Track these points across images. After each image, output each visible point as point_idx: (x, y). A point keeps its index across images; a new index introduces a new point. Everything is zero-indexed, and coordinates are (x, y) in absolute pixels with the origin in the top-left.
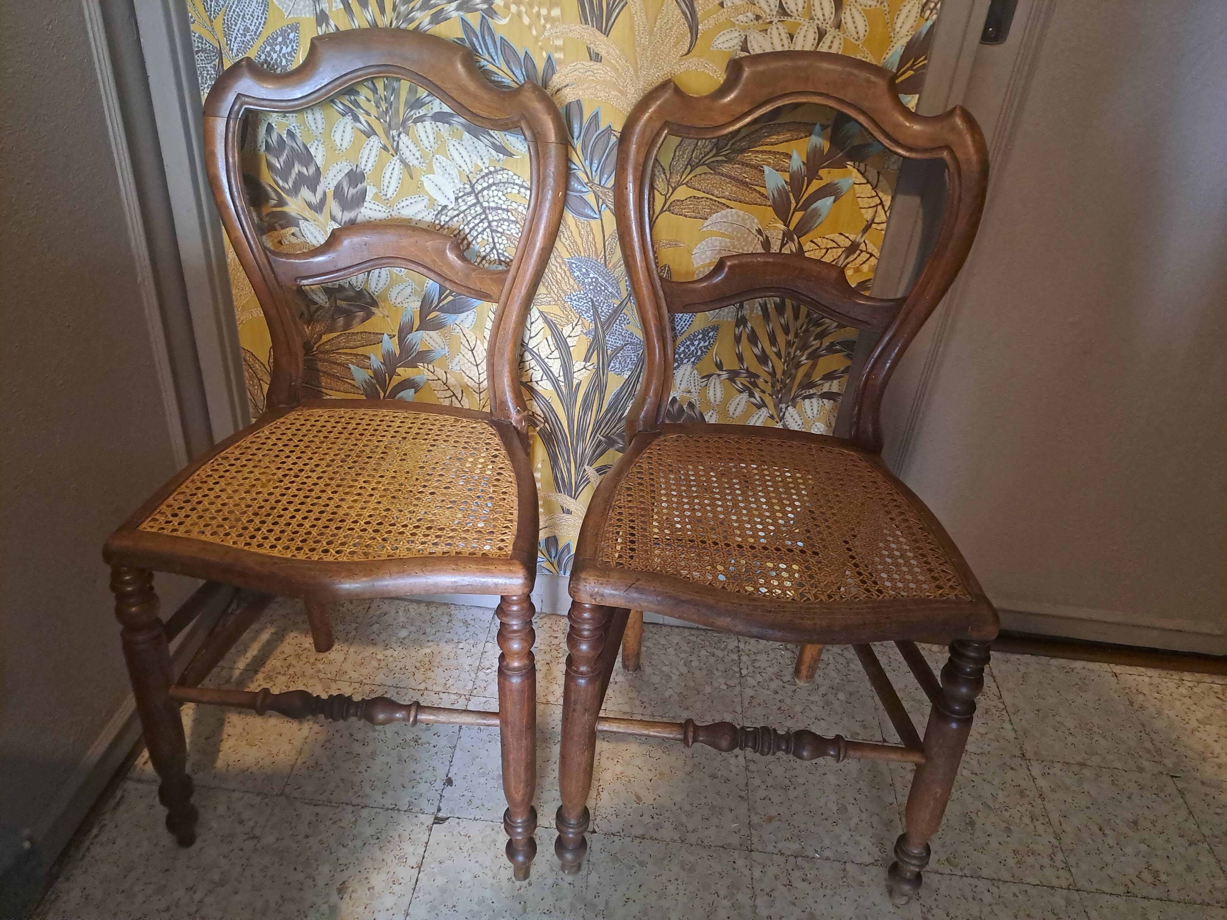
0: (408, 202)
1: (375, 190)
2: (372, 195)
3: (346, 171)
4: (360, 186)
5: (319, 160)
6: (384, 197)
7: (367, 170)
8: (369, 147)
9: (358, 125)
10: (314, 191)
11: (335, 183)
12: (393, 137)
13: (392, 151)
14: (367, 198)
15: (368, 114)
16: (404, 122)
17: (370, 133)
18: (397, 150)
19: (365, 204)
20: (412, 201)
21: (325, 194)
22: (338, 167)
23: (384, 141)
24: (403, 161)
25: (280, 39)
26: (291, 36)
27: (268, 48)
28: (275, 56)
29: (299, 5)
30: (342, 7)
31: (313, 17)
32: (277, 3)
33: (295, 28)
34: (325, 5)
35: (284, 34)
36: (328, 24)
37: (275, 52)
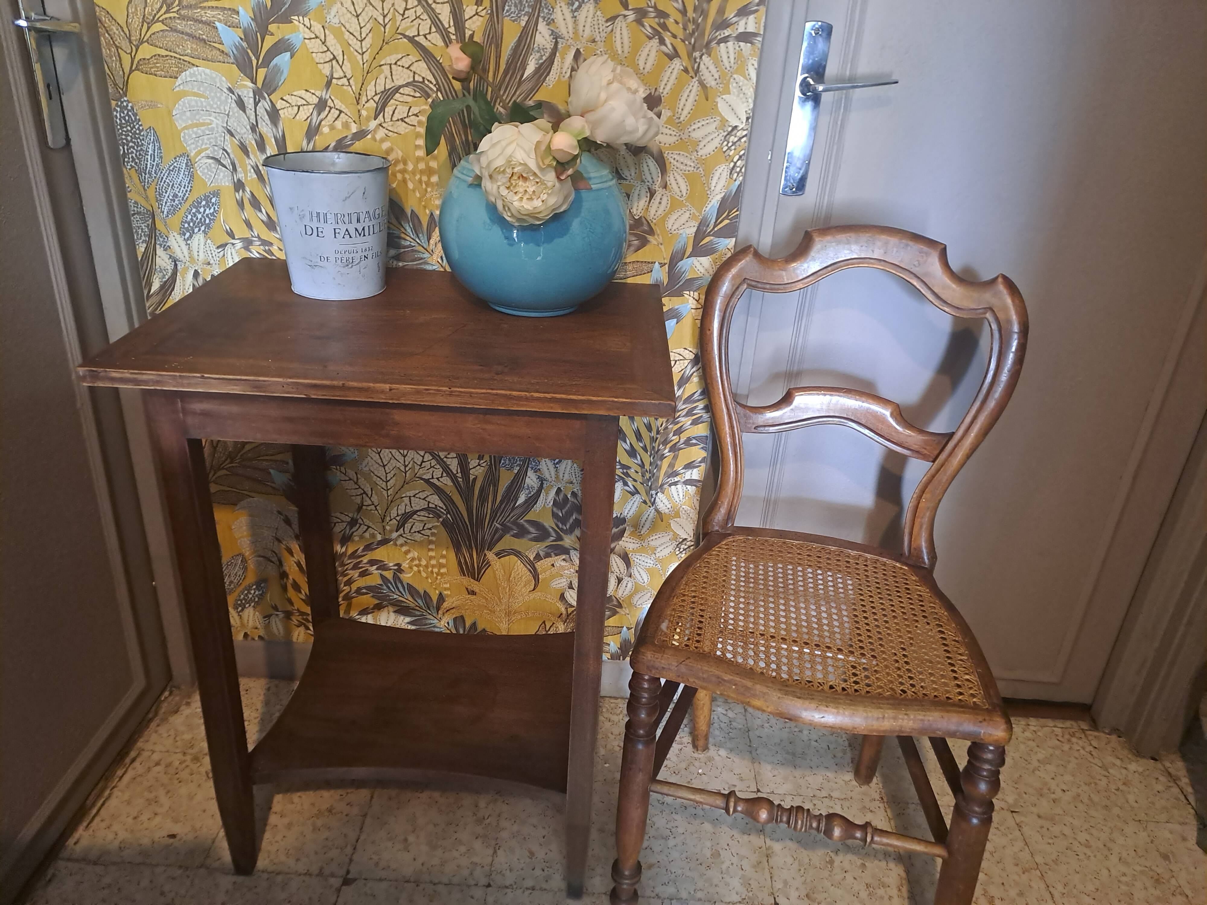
25: (204, 203)
26: (213, 200)
27: (194, 210)
28: (200, 216)
29: (219, 175)
30: (256, 176)
31: (231, 186)
32: (201, 174)
33: (216, 194)
34: (241, 175)
35: (207, 198)
36: (244, 190)
37: (200, 213)
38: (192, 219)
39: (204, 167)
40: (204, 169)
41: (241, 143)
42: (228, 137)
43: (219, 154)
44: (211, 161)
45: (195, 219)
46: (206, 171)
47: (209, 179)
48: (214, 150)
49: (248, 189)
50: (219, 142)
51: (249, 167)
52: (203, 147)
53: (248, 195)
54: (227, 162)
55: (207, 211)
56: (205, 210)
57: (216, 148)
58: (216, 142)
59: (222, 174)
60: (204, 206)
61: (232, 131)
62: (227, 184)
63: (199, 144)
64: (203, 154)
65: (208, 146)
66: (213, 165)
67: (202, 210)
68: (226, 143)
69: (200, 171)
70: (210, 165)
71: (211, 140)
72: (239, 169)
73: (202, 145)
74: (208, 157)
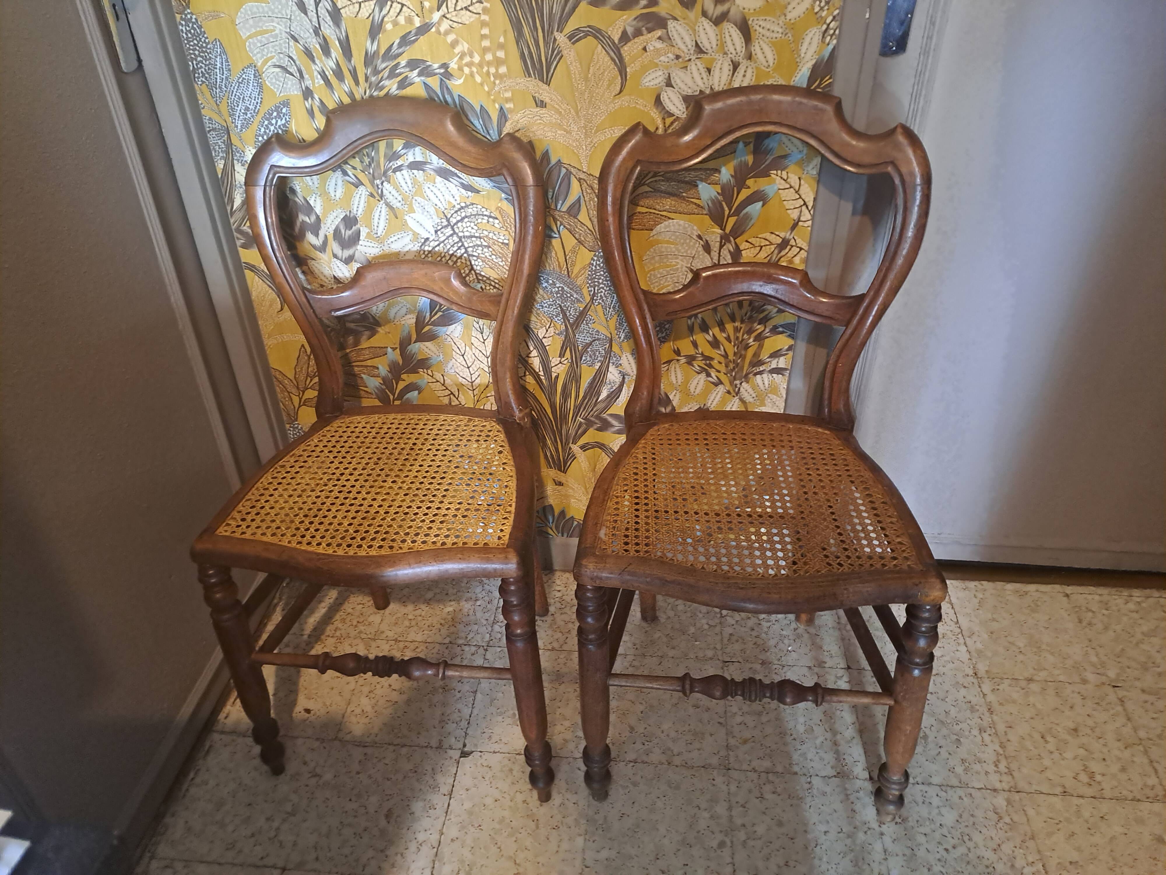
0: (396, 238)
1: (367, 230)
2: (365, 235)
3: (342, 217)
4: (354, 228)
5: (318, 210)
6: (375, 236)
7: (359, 213)
8: (358, 196)
9: (347, 178)
10: (317, 235)
11: (334, 227)
12: (377, 186)
13: (378, 198)
14: (361, 238)
15: (354, 168)
16: (385, 172)
17: (358, 184)
18: (382, 196)
19: (361, 243)
20: (399, 236)
21: (326, 236)
22: (335, 214)
23: (370, 189)
24: (387, 204)
25: (275, 114)
26: (284, 110)
27: (266, 122)
28: (272, 128)
29: (287, 84)
30: (323, 82)
31: (300, 93)
32: (269, 85)
33: (286, 103)
34: (308, 83)
35: (278, 109)
36: (313, 98)
37: (272, 125)
38: (265, 132)
39: (271, 76)
40: (272, 79)
41: (306, 48)
42: (292, 43)
43: (285, 62)
44: (278, 70)
45: (268, 131)
46: (274, 81)
47: (278, 89)
48: (280, 58)
49: (316, 96)
50: (284, 49)
51: (316, 73)
52: (269, 55)
53: (317, 103)
54: (293, 69)
55: (279, 123)
56: (277, 122)
57: (281, 55)
58: (281, 50)
59: (290, 83)
60: (276, 118)
61: (296, 36)
62: (296, 93)
63: (265, 53)
64: (269, 64)
65: (273, 54)
66: (280, 74)
67: (274, 121)
68: (291, 49)
69: (269, 82)
70: (277, 74)
71: (276, 48)
72: (306, 76)
73: (267, 53)
74: (275, 66)
